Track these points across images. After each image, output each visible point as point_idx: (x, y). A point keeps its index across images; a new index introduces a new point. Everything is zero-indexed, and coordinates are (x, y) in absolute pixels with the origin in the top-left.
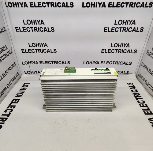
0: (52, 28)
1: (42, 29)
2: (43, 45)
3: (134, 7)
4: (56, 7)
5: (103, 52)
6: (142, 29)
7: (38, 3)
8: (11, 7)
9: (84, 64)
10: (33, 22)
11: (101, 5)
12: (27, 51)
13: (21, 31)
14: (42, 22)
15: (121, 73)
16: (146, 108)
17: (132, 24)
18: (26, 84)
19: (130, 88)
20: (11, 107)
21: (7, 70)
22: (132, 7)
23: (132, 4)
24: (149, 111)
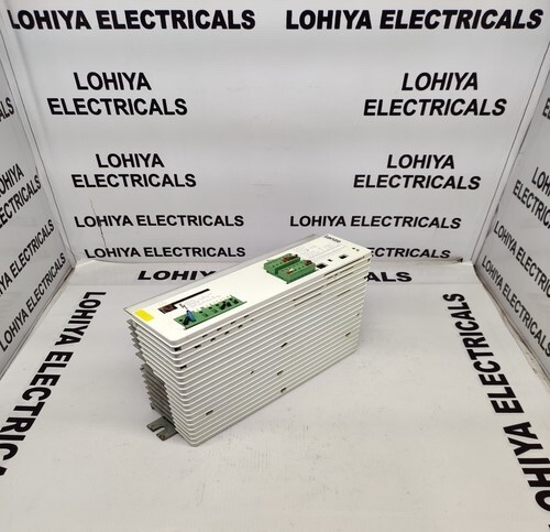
0: (180, 103)
1: (141, 107)
2: (146, 160)
3: (475, 26)
4: (191, 26)
5: (359, 184)
6: (501, 105)
7: (126, 12)
8: (30, 27)
9: (292, 225)
10: (110, 81)
11: (356, 21)
12: (92, 181)
13: (67, 113)
14: (143, 82)
15: (423, 254)
16: (501, 389)
17: (464, 88)
19: (454, 315)
20: (44, 381)
21: (25, 250)
22: (467, 26)
23: (465, 16)
24: (509, 401)
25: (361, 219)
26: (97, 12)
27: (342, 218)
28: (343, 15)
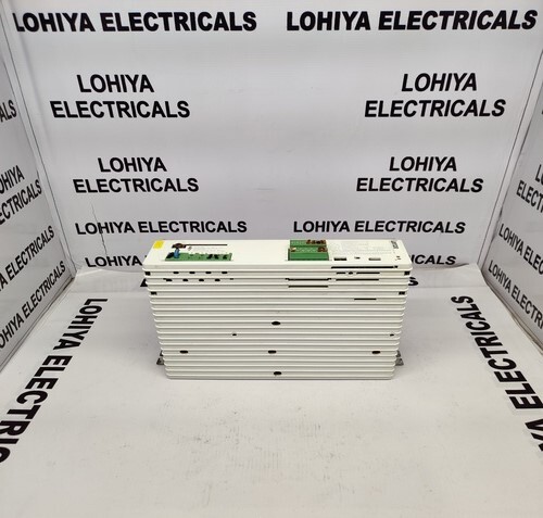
0: (183, 105)
1: (144, 110)
2: (148, 164)
3: (471, 27)
4: (194, 28)
5: (362, 187)
6: (500, 106)
7: (130, 14)
8: (35, 29)
9: (296, 230)
10: (113, 83)
11: (354, 22)
12: (94, 186)
13: (70, 116)
14: (146, 84)
15: (428, 261)
16: (519, 386)
17: (463, 89)
18: (92, 304)
19: (463, 316)
20: (41, 385)
21: (23, 253)
22: (464, 27)
23: (462, 16)
24: (529, 397)
25: (365, 224)
26: (102, 14)
27: (345, 223)
28: (342, 17)
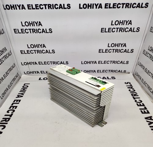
0: (50, 30)
1: (40, 31)
2: (41, 46)
3: (130, 7)
4: (53, 8)
5: (100, 52)
6: (138, 29)
7: (35, 5)
8: (9, 9)
9: (82, 64)
10: (31, 24)
11: (98, 7)
12: (26, 52)
13: (19, 33)
14: (40, 24)
15: (118, 72)
16: (143, 107)
17: (128, 25)
18: (26, 85)
19: (128, 88)
20: (13, 108)
22: (128, 8)
23: (128, 5)
24: (146, 110)
25: (101, 62)
26: (27, 5)
27: (96, 61)
28: (94, 5)
